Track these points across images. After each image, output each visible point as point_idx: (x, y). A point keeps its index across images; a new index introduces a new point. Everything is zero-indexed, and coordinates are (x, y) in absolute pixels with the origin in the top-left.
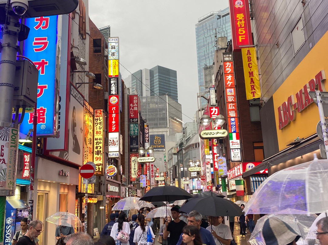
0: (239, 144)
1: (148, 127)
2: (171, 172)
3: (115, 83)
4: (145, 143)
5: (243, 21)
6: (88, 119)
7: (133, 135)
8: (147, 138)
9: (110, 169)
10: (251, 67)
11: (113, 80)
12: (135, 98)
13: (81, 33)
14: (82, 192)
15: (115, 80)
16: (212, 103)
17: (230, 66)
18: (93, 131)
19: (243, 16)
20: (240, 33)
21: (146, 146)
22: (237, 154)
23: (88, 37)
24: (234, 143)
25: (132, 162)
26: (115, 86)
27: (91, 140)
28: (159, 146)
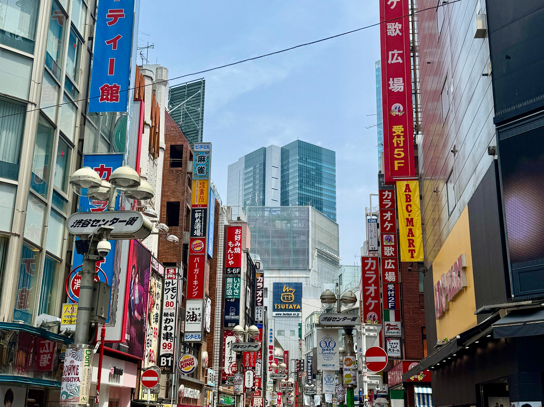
0: (400, 328)
1: (262, 278)
2: (309, 362)
3: (201, 217)
4: (256, 308)
5: (402, 137)
6: (155, 284)
7: (231, 297)
8: (260, 297)
9: (185, 361)
10: (411, 211)
11: (198, 212)
12: (237, 232)
13: (151, 151)
14: (140, 398)
15: (201, 212)
16: (372, 246)
17: (390, 197)
18: (162, 301)
19: (403, 130)
20: (396, 156)
21: (258, 313)
22: (395, 345)
23: (161, 154)
24: (391, 327)
25: (227, 345)
26: (201, 222)
27: (158, 316)
28: (291, 306)
